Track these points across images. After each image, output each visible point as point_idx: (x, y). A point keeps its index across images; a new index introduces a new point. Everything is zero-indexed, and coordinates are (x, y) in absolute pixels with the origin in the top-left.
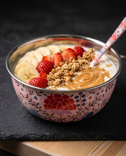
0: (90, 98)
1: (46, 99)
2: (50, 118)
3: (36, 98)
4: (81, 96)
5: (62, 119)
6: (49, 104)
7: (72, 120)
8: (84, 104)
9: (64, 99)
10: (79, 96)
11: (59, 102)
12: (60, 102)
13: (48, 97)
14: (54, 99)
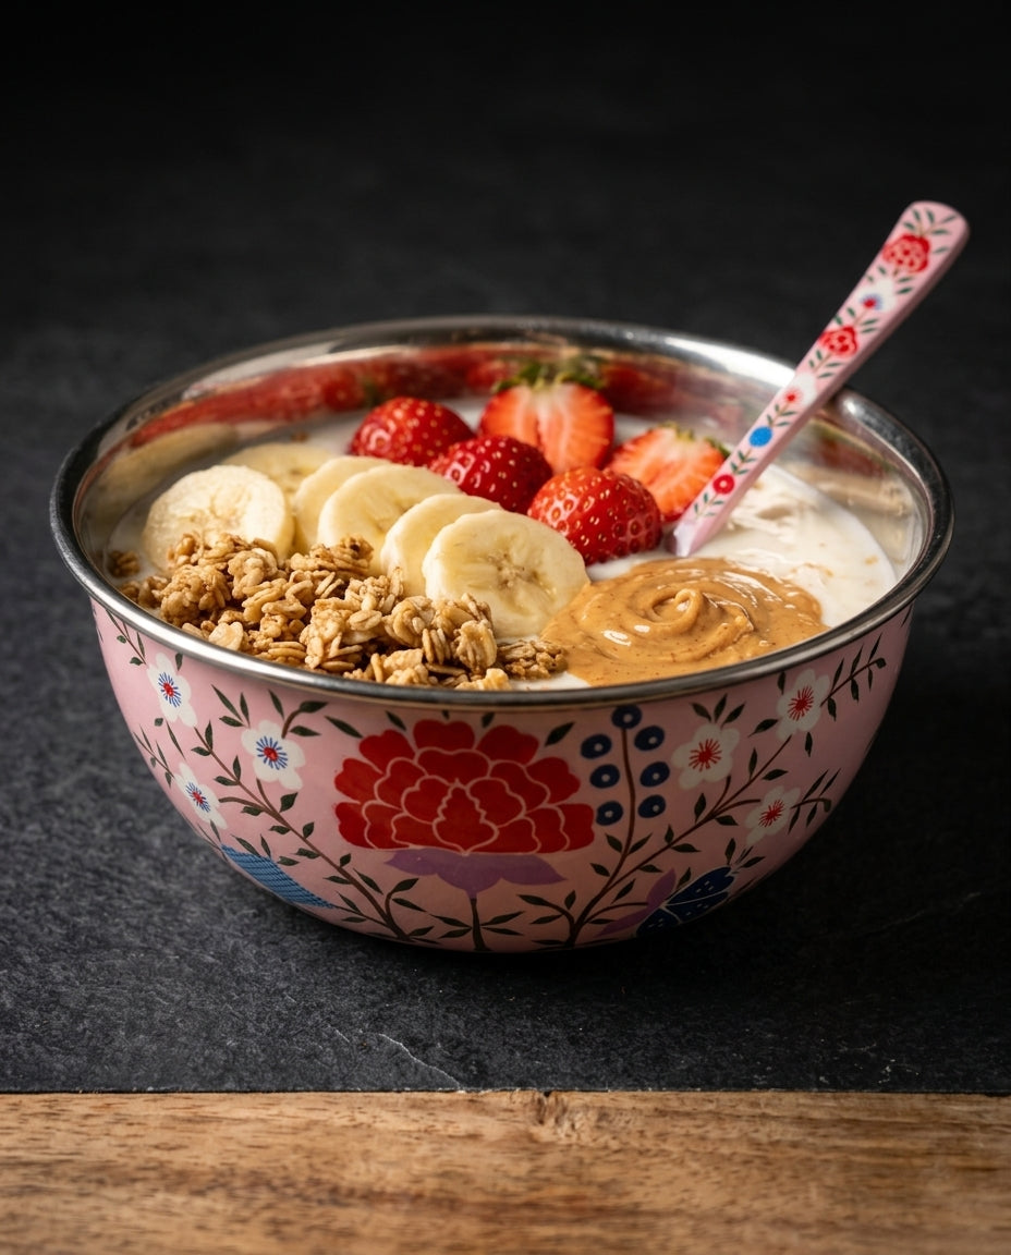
0: (706, 756)
1: (349, 764)
2: (388, 919)
3: (271, 753)
4: (632, 734)
5: (482, 920)
6: (379, 801)
7: (560, 929)
8: (652, 807)
9: (492, 764)
10: (615, 734)
11: (458, 784)
12: (467, 788)
13: (368, 746)
14: (415, 762)
